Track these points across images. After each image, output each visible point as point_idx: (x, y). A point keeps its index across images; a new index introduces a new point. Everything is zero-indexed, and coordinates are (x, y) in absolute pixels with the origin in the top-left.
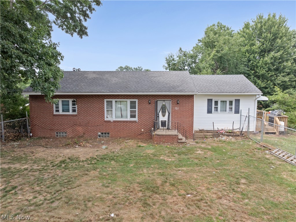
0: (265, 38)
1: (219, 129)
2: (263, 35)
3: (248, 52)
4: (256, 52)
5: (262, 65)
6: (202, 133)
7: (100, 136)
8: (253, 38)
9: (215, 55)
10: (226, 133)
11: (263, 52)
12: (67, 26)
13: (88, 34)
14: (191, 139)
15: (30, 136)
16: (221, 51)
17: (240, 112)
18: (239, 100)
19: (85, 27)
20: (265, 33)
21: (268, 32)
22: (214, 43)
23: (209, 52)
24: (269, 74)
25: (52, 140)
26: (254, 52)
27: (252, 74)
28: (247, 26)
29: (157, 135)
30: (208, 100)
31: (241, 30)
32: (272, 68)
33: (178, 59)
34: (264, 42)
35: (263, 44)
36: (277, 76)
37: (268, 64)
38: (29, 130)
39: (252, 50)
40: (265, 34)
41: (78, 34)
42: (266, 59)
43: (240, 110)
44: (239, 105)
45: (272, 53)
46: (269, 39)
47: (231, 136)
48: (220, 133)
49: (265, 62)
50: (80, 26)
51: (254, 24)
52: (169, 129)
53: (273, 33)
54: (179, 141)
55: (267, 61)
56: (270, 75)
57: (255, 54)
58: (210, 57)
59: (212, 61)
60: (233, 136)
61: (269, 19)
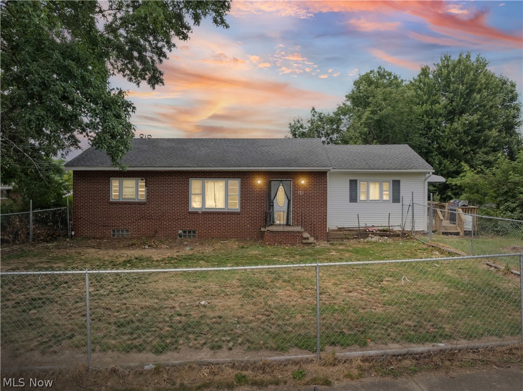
0: (455, 92)
1: (368, 225)
2: (451, 87)
3: (426, 115)
4: (440, 115)
5: (449, 135)
6: (341, 231)
7: (180, 236)
8: (434, 92)
9: (368, 118)
10: (378, 232)
11: (452, 114)
12: (130, 71)
13: (165, 82)
14: (324, 240)
15: (72, 236)
16: (379, 112)
17: (401, 200)
18: (399, 182)
19: (160, 72)
20: (454, 83)
21: (458, 82)
22: (368, 99)
23: (359, 114)
24: (461, 149)
25: (105, 240)
26: (436, 115)
27: (434, 149)
28: (425, 72)
29: (269, 232)
30: (351, 181)
31: (416, 78)
32: (466, 140)
33: (310, 125)
34: (452, 98)
35: (452, 101)
36: (475, 154)
37: (459, 134)
38: (70, 227)
39: (434, 110)
40: (456, 85)
41: (149, 83)
42: (455, 125)
43: (401, 198)
44: (399, 190)
45: (465, 116)
46: (461, 93)
47: (387, 236)
48: (369, 231)
49: (453, 131)
50: (153, 70)
51: (435, 68)
52: (290, 225)
53: (466, 84)
54: (304, 241)
55: (457, 128)
56: (463, 151)
57: (438, 118)
58: (362, 121)
59: (365, 127)
60: (389, 236)
61: (459, 61)
